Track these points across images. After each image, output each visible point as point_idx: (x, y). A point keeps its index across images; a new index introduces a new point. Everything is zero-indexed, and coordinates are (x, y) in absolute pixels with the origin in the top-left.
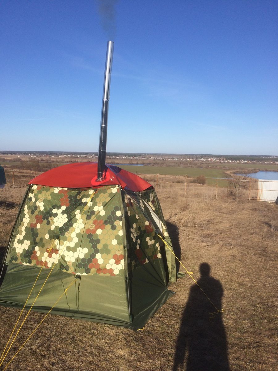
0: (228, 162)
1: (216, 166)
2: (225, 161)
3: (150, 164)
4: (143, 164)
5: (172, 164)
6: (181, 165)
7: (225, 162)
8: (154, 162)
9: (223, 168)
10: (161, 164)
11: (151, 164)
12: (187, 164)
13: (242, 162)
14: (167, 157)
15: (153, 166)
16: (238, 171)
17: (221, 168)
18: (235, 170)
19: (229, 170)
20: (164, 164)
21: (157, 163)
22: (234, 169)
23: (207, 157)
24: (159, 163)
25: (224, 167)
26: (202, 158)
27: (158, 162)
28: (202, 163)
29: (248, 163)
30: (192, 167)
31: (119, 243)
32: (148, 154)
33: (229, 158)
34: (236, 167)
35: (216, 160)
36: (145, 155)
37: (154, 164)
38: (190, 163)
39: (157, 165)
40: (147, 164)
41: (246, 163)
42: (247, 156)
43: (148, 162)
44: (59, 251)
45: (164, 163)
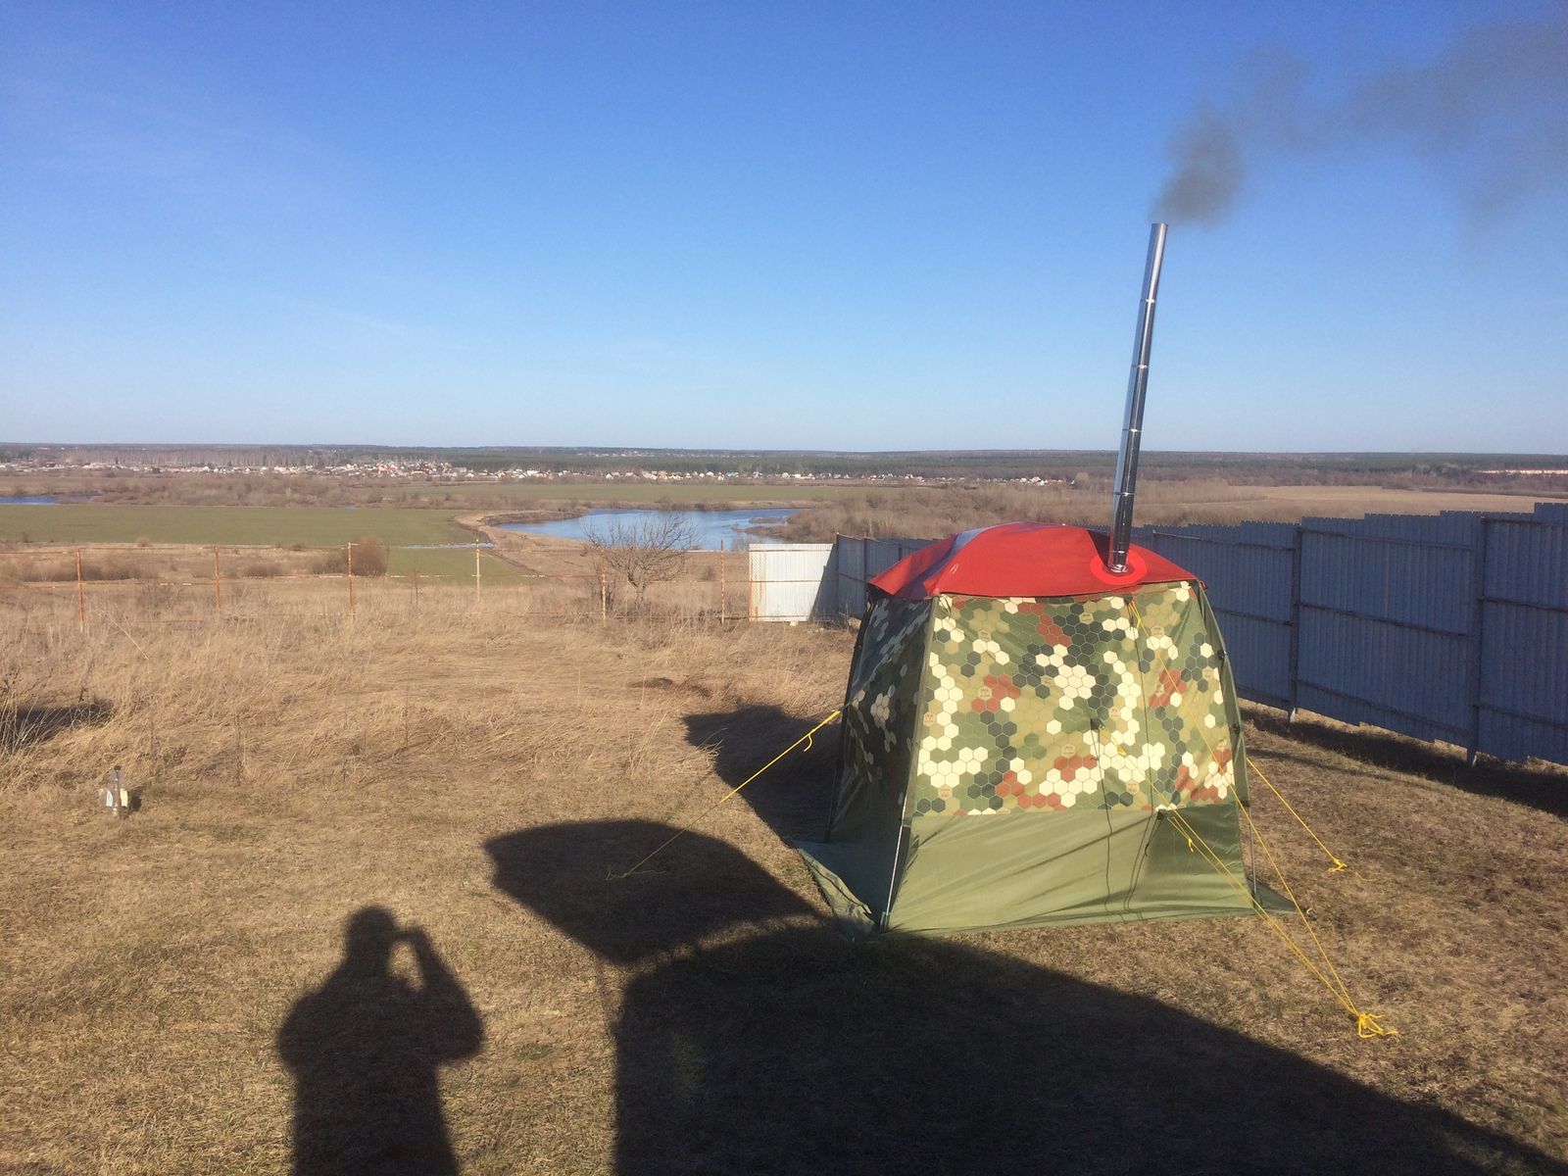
0: (461, 479)
1: (416, 497)
2: (449, 474)
3: (88, 494)
4: (52, 495)
5: (207, 492)
6: (254, 496)
7: (448, 479)
8: (109, 483)
9: (447, 504)
10: (148, 494)
11: (96, 493)
12: (280, 490)
13: (518, 474)
14: (175, 462)
15: (107, 504)
16: (510, 513)
17: (435, 505)
18: (494, 509)
19: (472, 509)
20: (166, 494)
21: (126, 489)
22: (491, 506)
23: (367, 458)
24: (136, 489)
25: (447, 499)
26: (344, 462)
27: (131, 483)
28: (347, 483)
29: (540, 481)
30: (304, 502)
31: (1219, 724)
32: (70, 448)
33: (461, 459)
34: (498, 499)
35: (409, 470)
36: (53, 453)
37: (112, 495)
38: (296, 485)
39: (132, 498)
40: (73, 494)
41: (532, 480)
42: (536, 450)
43: (79, 486)
44: (1098, 759)
45: (164, 489)
